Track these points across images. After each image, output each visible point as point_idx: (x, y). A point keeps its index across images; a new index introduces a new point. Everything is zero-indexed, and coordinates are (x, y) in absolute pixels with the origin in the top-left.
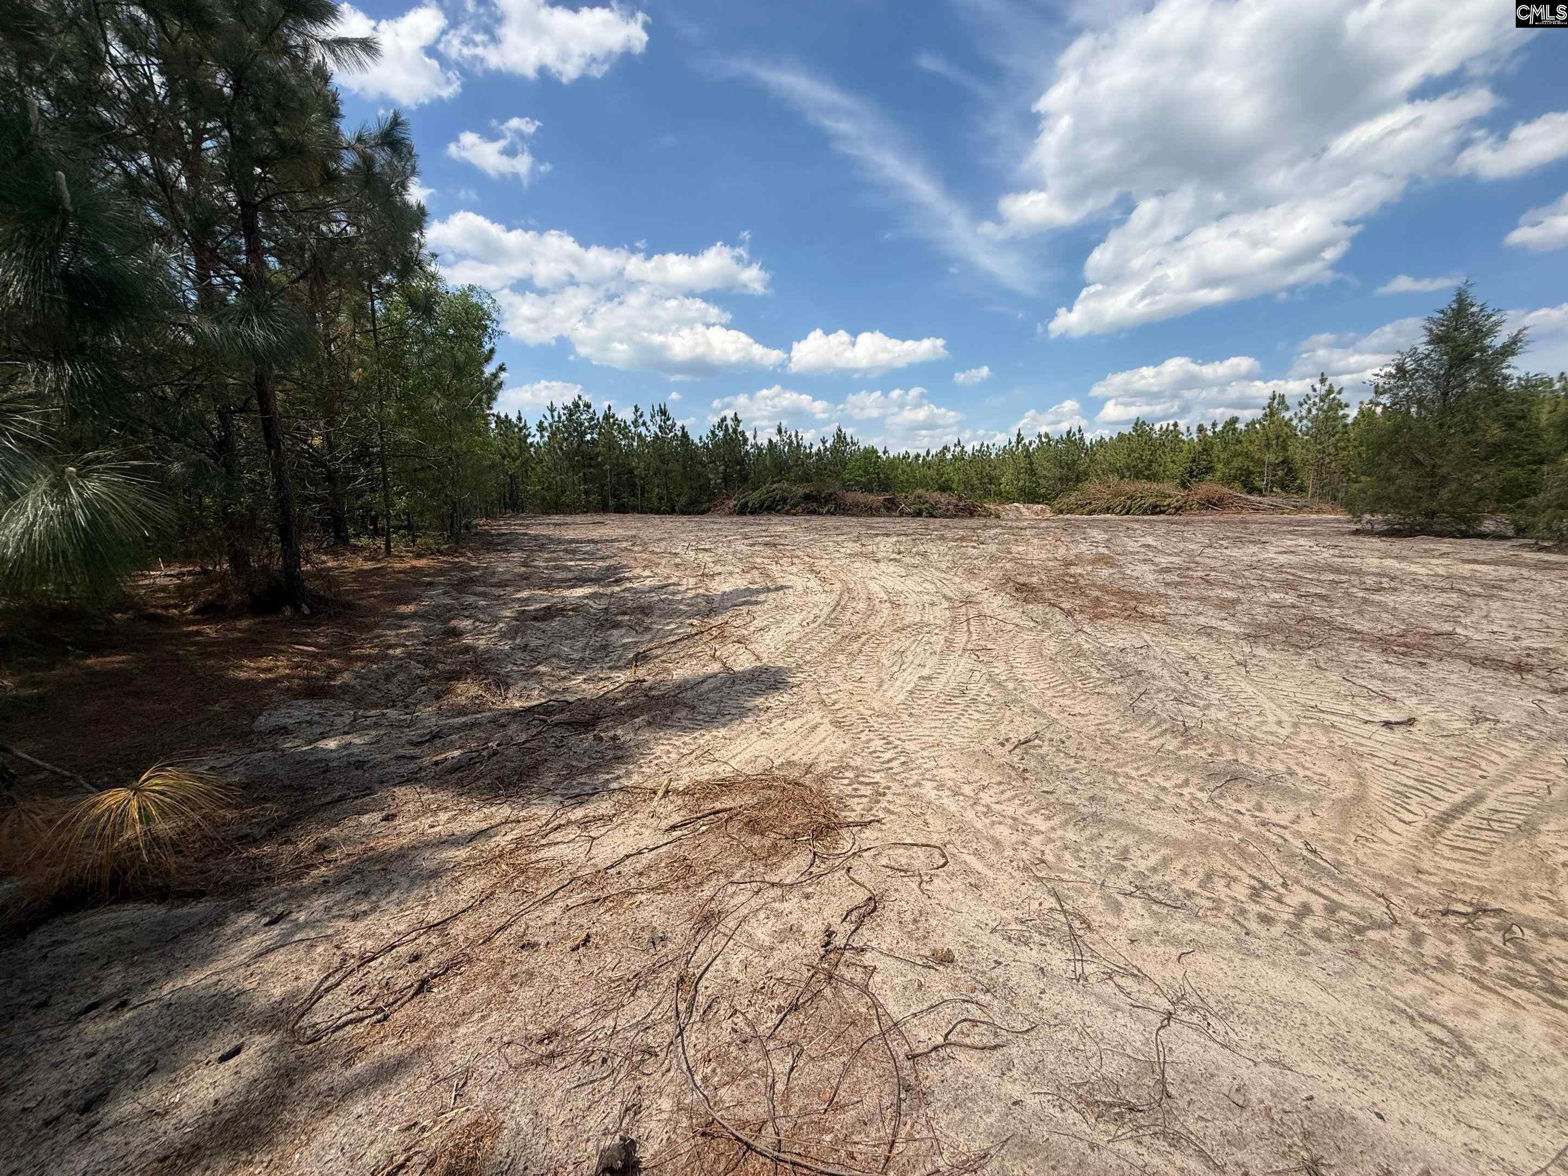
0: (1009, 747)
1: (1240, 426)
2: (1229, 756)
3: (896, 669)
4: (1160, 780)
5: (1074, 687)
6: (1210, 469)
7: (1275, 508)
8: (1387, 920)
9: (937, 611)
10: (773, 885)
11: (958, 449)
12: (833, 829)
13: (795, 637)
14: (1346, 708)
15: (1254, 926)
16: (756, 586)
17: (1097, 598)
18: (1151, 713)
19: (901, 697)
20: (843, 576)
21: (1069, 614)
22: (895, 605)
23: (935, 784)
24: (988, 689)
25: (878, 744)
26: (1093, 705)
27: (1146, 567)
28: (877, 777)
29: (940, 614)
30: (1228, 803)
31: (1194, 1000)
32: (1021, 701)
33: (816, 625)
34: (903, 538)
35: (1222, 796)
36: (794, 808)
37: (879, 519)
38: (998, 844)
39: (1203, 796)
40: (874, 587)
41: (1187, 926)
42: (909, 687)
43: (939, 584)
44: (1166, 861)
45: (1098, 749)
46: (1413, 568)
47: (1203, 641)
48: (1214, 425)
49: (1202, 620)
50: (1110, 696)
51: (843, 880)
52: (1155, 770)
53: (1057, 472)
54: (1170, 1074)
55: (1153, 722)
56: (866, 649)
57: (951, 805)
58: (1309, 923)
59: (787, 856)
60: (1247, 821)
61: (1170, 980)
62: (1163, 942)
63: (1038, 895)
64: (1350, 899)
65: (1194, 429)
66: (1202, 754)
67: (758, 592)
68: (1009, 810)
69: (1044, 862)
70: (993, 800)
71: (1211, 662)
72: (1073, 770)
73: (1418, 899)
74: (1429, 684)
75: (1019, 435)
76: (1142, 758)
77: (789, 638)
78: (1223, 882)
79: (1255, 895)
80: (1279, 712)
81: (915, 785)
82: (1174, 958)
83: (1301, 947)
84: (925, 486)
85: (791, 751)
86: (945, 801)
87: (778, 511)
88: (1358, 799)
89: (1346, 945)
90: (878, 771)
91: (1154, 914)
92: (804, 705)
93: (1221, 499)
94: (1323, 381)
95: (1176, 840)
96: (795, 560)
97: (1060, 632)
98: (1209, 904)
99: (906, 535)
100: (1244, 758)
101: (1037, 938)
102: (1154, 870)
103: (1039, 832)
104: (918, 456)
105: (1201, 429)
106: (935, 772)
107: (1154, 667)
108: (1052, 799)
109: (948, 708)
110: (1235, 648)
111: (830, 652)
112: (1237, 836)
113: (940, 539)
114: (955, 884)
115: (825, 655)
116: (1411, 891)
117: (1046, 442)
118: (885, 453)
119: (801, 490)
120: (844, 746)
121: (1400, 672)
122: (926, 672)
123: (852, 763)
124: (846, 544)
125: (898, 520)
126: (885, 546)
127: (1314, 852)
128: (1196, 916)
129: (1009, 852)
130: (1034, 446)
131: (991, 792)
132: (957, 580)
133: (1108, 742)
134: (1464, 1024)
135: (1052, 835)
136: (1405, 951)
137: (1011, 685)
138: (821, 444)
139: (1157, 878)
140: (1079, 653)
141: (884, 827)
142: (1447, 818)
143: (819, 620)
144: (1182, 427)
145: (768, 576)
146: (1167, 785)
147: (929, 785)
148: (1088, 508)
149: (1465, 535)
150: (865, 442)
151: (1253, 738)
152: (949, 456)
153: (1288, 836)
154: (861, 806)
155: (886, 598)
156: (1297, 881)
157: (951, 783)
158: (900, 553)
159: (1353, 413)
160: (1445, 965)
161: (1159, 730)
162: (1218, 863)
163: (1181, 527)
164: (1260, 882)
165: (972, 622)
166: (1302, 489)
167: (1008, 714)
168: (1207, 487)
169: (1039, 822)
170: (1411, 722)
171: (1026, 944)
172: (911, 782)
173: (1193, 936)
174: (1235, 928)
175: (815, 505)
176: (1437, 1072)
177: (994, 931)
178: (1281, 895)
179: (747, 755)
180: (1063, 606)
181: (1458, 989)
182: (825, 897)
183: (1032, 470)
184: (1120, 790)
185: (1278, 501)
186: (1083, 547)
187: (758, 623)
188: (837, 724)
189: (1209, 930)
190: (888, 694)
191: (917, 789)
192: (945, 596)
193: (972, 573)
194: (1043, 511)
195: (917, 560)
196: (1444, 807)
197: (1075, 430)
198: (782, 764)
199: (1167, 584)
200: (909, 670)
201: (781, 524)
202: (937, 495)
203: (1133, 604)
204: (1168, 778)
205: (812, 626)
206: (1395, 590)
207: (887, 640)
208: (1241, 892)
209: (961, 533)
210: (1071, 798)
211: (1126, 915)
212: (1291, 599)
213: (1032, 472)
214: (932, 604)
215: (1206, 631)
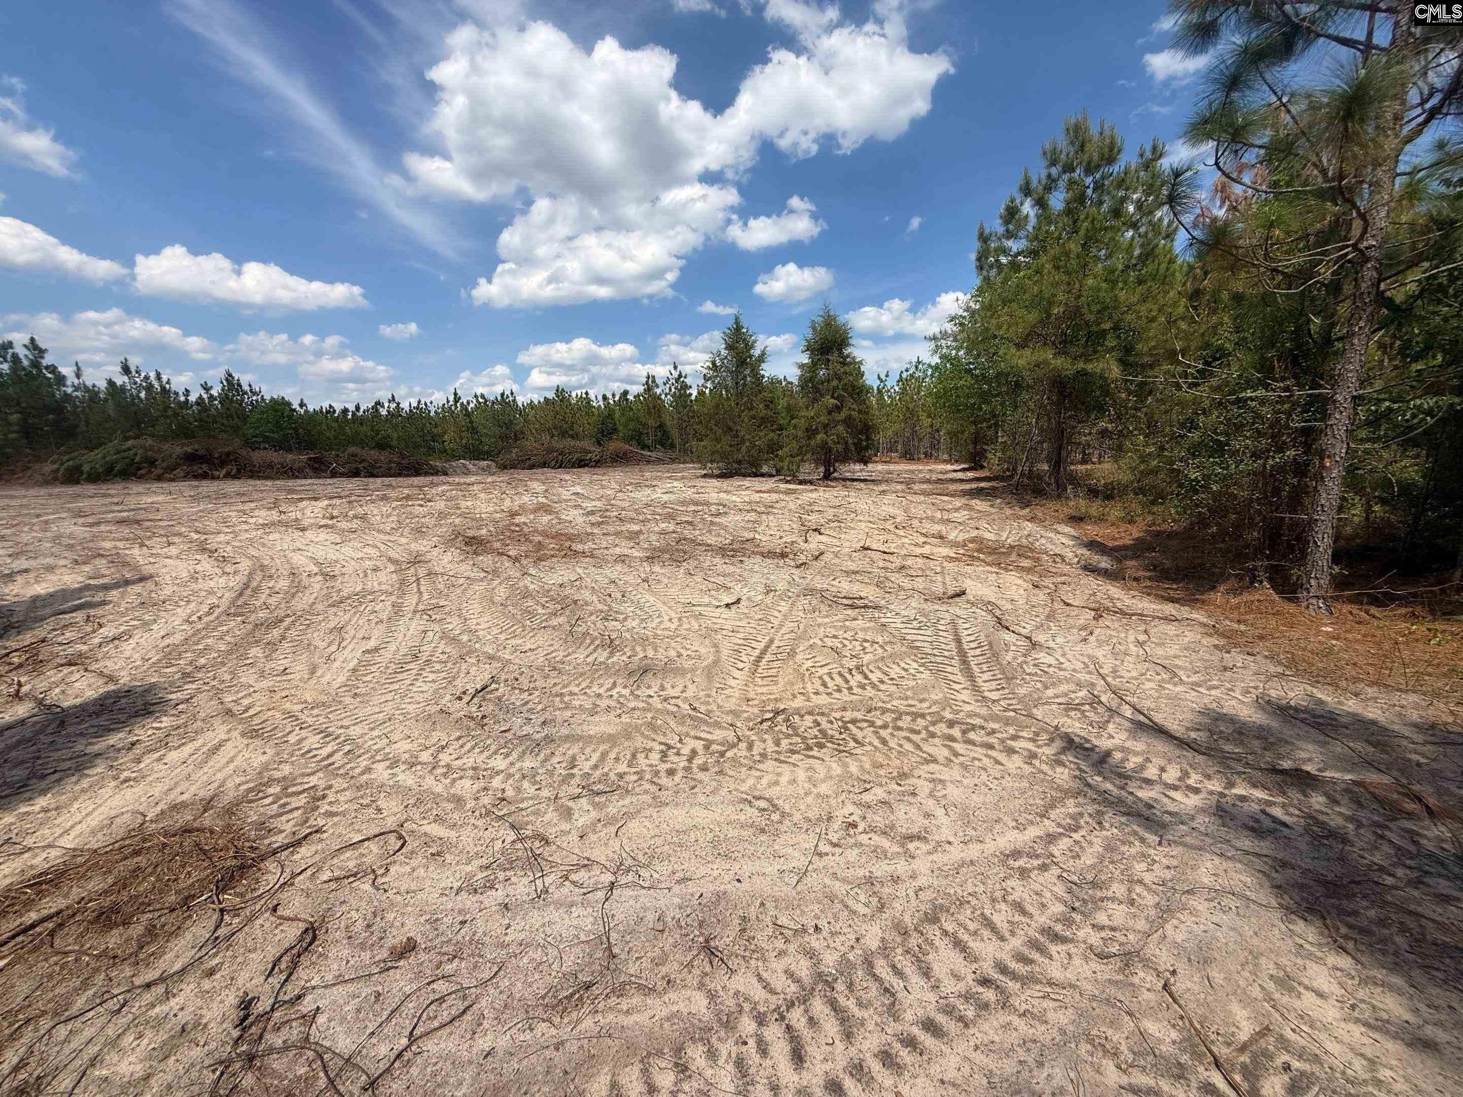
0: (466, 698)
1: (630, 397)
2: (641, 655)
3: (333, 648)
4: (595, 689)
5: (524, 626)
6: (615, 430)
7: (660, 461)
8: (736, 740)
9: (382, 576)
10: (148, 986)
11: (393, 406)
12: (251, 866)
13: (178, 638)
14: (706, 600)
15: (664, 781)
16: (102, 581)
17: (540, 542)
18: (585, 634)
19: (341, 679)
20: (254, 552)
21: (516, 560)
22: (328, 577)
23: (388, 763)
24: (442, 646)
25: (313, 741)
26: (541, 639)
27: (576, 512)
28: (314, 780)
29: (386, 578)
30: (643, 692)
31: (629, 862)
32: (476, 650)
33: (211, 618)
34: (338, 502)
35: (639, 687)
36: (183, 866)
37: (304, 482)
38: (458, 800)
39: (626, 692)
40: (298, 559)
41: (621, 803)
42: (352, 665)
43: (382, 547)
44: (604, 756)
45: (546, 677)
46: (734, 498)
47: (619, 567)
48: (614, 395)
49: (618, 551)
50: (554, 628)
51: (267, 925)
52: (591, 682)
53: (496, 430)
54: (614, 936)
55: (588, 641)
56: (293, 633)
57: (407, 779)
58: (698, 761)
59: (178, 931)
60: (656, 702)
61: (611, 855)
62: (605, 826)
63: (502, 832)
64: (718, 735)
65: (600, 398)
66: (624, 658)
67: (106, 588)
68: (469, 761)
69: (504, 800)
70: (453, 757)
71: (626, 583)
72: (527, 703)
73: (749, 719)
74: (745, 574)
75: (455, 394)
76: (582, 675)
77: (167, 641)
78: (643, 755)
79: (664, 755)
80: (670, 612)
81: (363, 773)
82: (613, 835)
83: (692, 783)
84: (361, 443)
85: (179, 790)
86: (401, 777)
87: (141, 477)
88: (716, 662)
89: (717, 769)
90: (313, 774)
91: (596, 805)
92: (199, 723)
93: (625, 454)
94: (675, 368)
95: (610, 735)
96: (176, 539)
97: (509, 578)
98: (635, 777)
99: (340, 497)
100: (650, 653)
101: (501, 875)
102: (596, 767)
103: (498, 773)
104: (345, 411)
105: (605, 398)
106: (387, 750)
107: (586, 595)
108: (509, 735)
109: (400, 677)
110: (641, 569)
111: (238, 649)
112: (649, 715)
113: (382, 499)
114: (414, 863)
115: (229, 652)
116: (745, 715)
117: (483, 404)
118: (302, 405)
119: (178, 449)
120: (264, 758)
121: (732, 569)
122: (371, 644)
123: (277, 775)
124: (256, 513)
125: (329, 481)
126: (312, 511)
127: (695, 709)
128: (627, 791)
129: (470, 804)
130: (472, 405)
131: (450, 750)
132: (403, 540)
133: (555, 669)
134: (773, 792)
135: (511, 771)
136: (746, 757)
137: (465, 638)
138: (203, 392)
139: (598, 773)
140: (527, 594)
141: (325, 835)
142: (759, 658)
143: (217, 611)
144: (592, 396)
145: (125, 564)
146: (601, 691)
147: (380, 767)
148: (528, 463)
149: (756, 475)
150: (269, 392)
151: (655, 636)
152: (384, 412)
153: (680, 704)
154: (292, 823)
155: (316, 570)
156: (687, 735)
157: (407, 756)
158: (332, 518)
159: (694, 393)
160: (764, 756)
161: (592, 647)
162: (639, 742)
163: (600, 477)
164: (666, 745)
165: (422, 581)
166: (672, 446)
167: (464, 666)
168: (615, 445)
169: (499, 763)
170: (738, 601)
171: (491, 887)
172: (357, 771)
173: (625, 810)
174: (654, 788)
175: (205, 467)
176: (763, 831)
177: (460, 890)
178: (679, 749)
179: (94, 821)
180: (510, 553)
181: (770, 770)
182: (240, 959)
183: (473, 429)
184: (566, 708)
185: (660, 455)
186: (526, 499)
187: (108, 631)
188: (253, 734)
189: (634, 799)
190: (324, 680)
191: (365, 777)
192: (390, 559)
193: (419, 532)
194: (488, 466)
195: (355, 524)
196: (757, 653)
197: (508, 392)
198: (163, 812)
199: (593, 524)
200: (351, 647)
201: (148, 493)
202: (374, 453)
203: (567, 544)
204: (601, 686)
205: (205, 619)
206: (726, 513)
207: (320, 618)
208: (655, 757)
209: (406, 491)
210: (527, 729)
211: (576, 816)
212: (672, 527)
213: (473, 430)
214: (376, 570)
215: (622, 559)
